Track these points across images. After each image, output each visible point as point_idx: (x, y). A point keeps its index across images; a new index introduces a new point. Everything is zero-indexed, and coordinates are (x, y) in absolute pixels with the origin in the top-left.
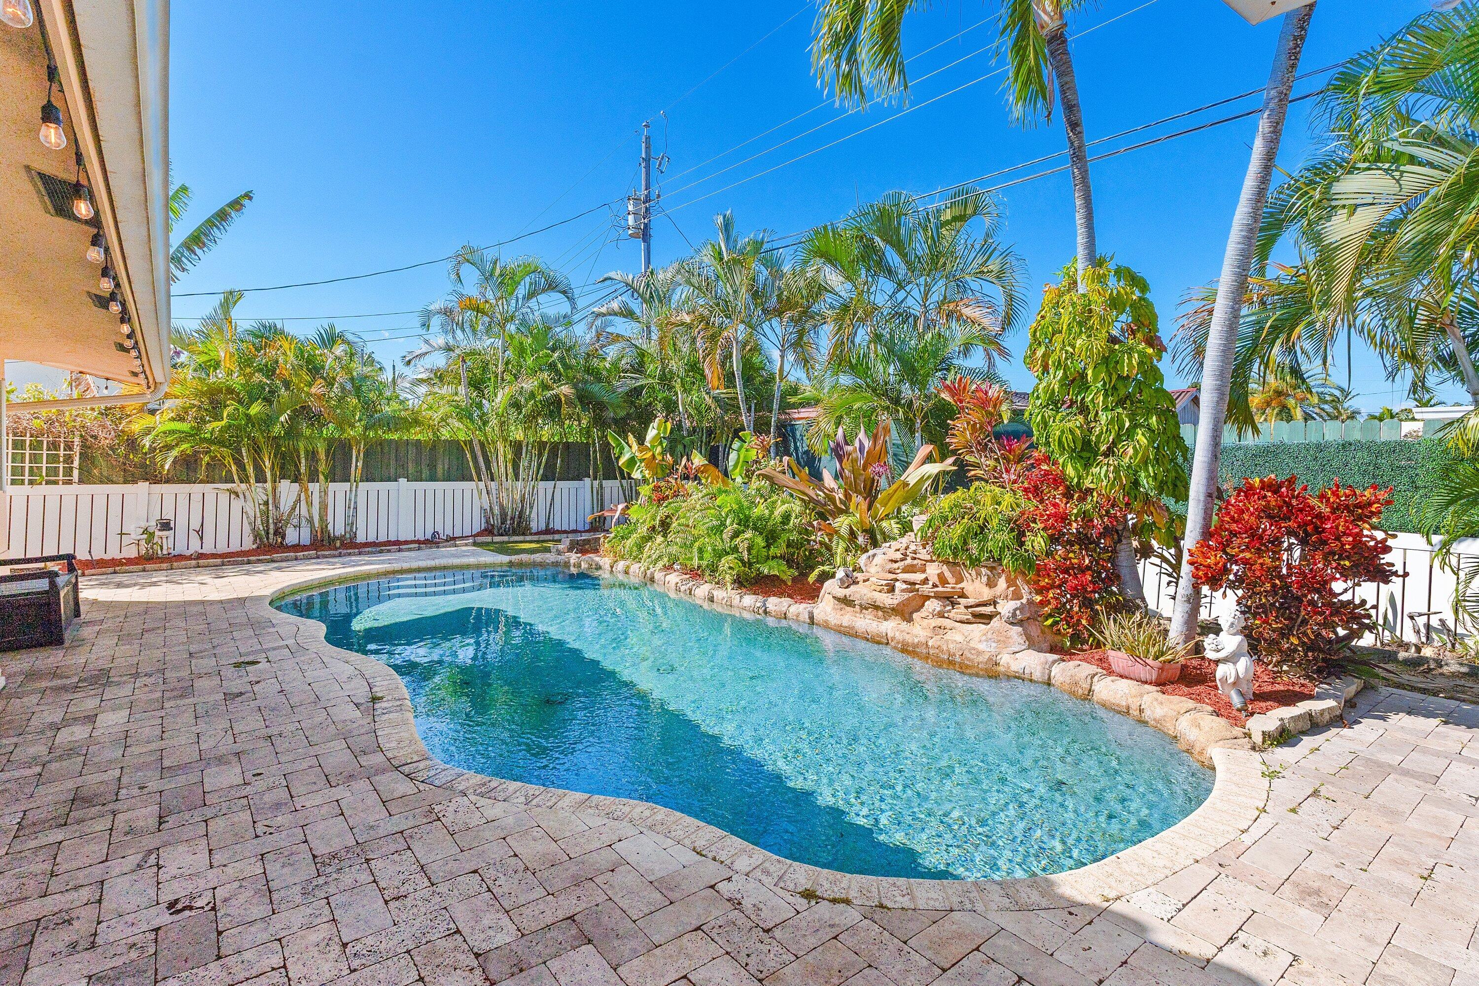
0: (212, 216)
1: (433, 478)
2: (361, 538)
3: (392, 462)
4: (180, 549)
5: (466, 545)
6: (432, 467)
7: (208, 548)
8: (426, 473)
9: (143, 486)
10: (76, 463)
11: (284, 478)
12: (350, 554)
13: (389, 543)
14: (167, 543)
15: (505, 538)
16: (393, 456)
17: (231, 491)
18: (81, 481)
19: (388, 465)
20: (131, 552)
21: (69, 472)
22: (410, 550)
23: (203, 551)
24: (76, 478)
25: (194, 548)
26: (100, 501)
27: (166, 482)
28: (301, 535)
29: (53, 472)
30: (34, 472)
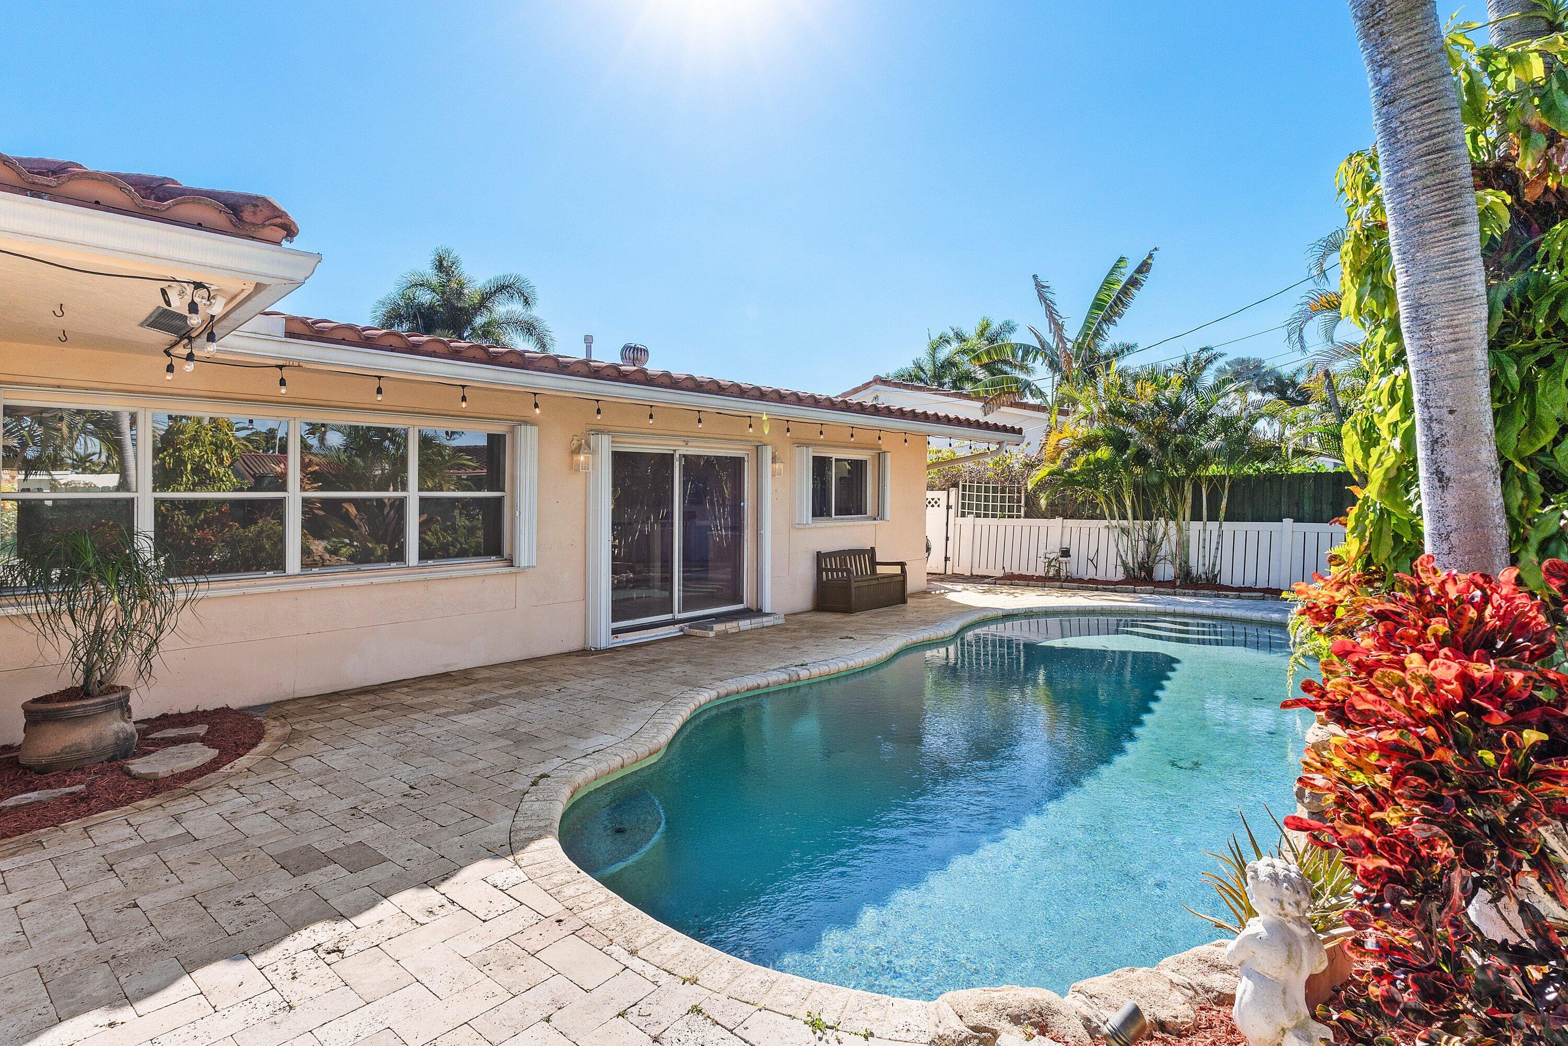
2: (1219, 582)
3: (1284, 500)
4: (1082, 574)
7: (1100, 576)
9: (1059, 520)
10: (1023, 503)
11: (1158, 515)
14: (1072, 567)
17: (1107, 527)
18: (1026, 516)
19: (1279, 503)
20: (1041, 572)
21: (1019, 510)
22: (1250, 598)
23: (1097, 578)
24: (1022, 513)
25: (1091, 574)
26: (1035, 531)
27: (1072, 517)
28: (1165, 571)
29: (1011, 509)
30: (1002, 508)
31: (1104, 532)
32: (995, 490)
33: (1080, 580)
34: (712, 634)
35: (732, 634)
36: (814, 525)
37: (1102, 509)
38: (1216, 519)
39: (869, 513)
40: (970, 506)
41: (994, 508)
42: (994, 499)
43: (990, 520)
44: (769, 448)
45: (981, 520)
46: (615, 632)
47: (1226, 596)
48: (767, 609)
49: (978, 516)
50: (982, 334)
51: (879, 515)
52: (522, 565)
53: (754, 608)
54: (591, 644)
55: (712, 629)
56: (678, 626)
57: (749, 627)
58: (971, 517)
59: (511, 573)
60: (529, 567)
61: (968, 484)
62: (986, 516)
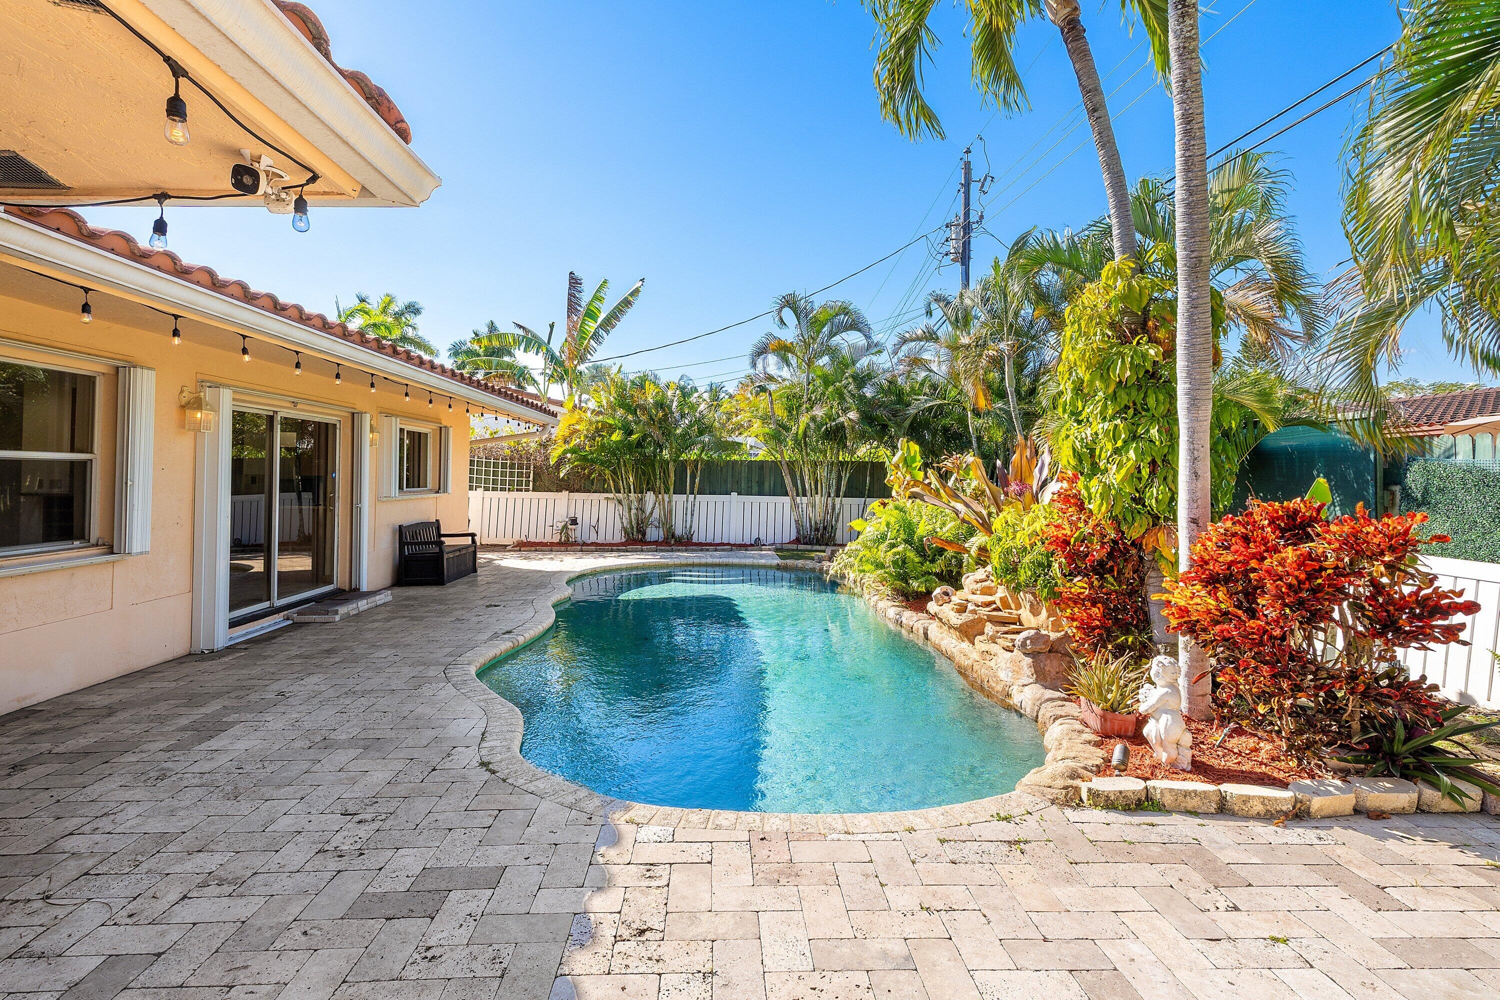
0: (619, 304)
1: (761, 493)
2: (695, 540)
3: (729, 479)
4: (585, 538)
5: (769, 550)
6: (761, 483)
7: (601, 540)
8: (755, 488)
9: (565, 493)
10: (531, 478)
11: (649, 490)
12: (679, 551)
13: (710, 544)
14: (576, 534)
15: (809, 547)
16: (730, 473)
17: (607, 498)
18: (534, 490)
19: (726, 482)
20: (556, 539)
21: (527, 485)
22: (723, 550)
23: (598, 541)
24: (531, 487)
25: (593, 539)
26: (543, 503)
27: (577, 491)
28: (653, 534)
29: (520, 483)
30: (511, 483)
31: (604, 503)
32: (504, 466)
33: (585, 544)
34: (337, 618)
35: (353, 615)
36: (400, 498)
37: (609, 485)
38: (683, 492)
39: (430, 486)
40: (478, 480)
41: (503, 482)
42: (503, 474)
43: (498, 494)
44: (368, 416)
45: (490, 494)
46: (234, 624)
47: (708, 550)
48: (364, 588)
49: (487, 489)
50: (384, 311)
51: (441, 488)
52: (134, 551)
53: (347, 588)
54: (203, 645)
55: (336, 612)
56: (282, 614)
57: (366, 607)
58: (480, 490)
59: (108, 562)
60: (141, 553)
61: (476, 459)
62: (494, 489)
